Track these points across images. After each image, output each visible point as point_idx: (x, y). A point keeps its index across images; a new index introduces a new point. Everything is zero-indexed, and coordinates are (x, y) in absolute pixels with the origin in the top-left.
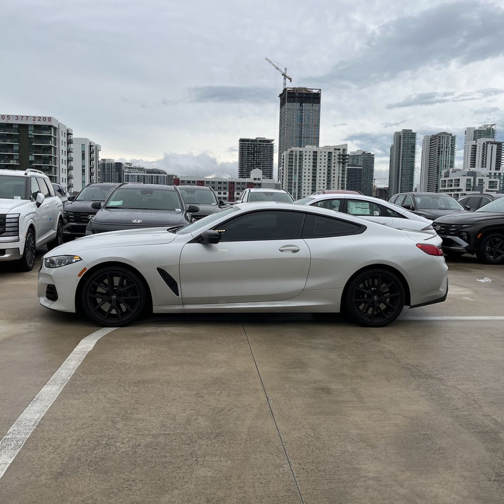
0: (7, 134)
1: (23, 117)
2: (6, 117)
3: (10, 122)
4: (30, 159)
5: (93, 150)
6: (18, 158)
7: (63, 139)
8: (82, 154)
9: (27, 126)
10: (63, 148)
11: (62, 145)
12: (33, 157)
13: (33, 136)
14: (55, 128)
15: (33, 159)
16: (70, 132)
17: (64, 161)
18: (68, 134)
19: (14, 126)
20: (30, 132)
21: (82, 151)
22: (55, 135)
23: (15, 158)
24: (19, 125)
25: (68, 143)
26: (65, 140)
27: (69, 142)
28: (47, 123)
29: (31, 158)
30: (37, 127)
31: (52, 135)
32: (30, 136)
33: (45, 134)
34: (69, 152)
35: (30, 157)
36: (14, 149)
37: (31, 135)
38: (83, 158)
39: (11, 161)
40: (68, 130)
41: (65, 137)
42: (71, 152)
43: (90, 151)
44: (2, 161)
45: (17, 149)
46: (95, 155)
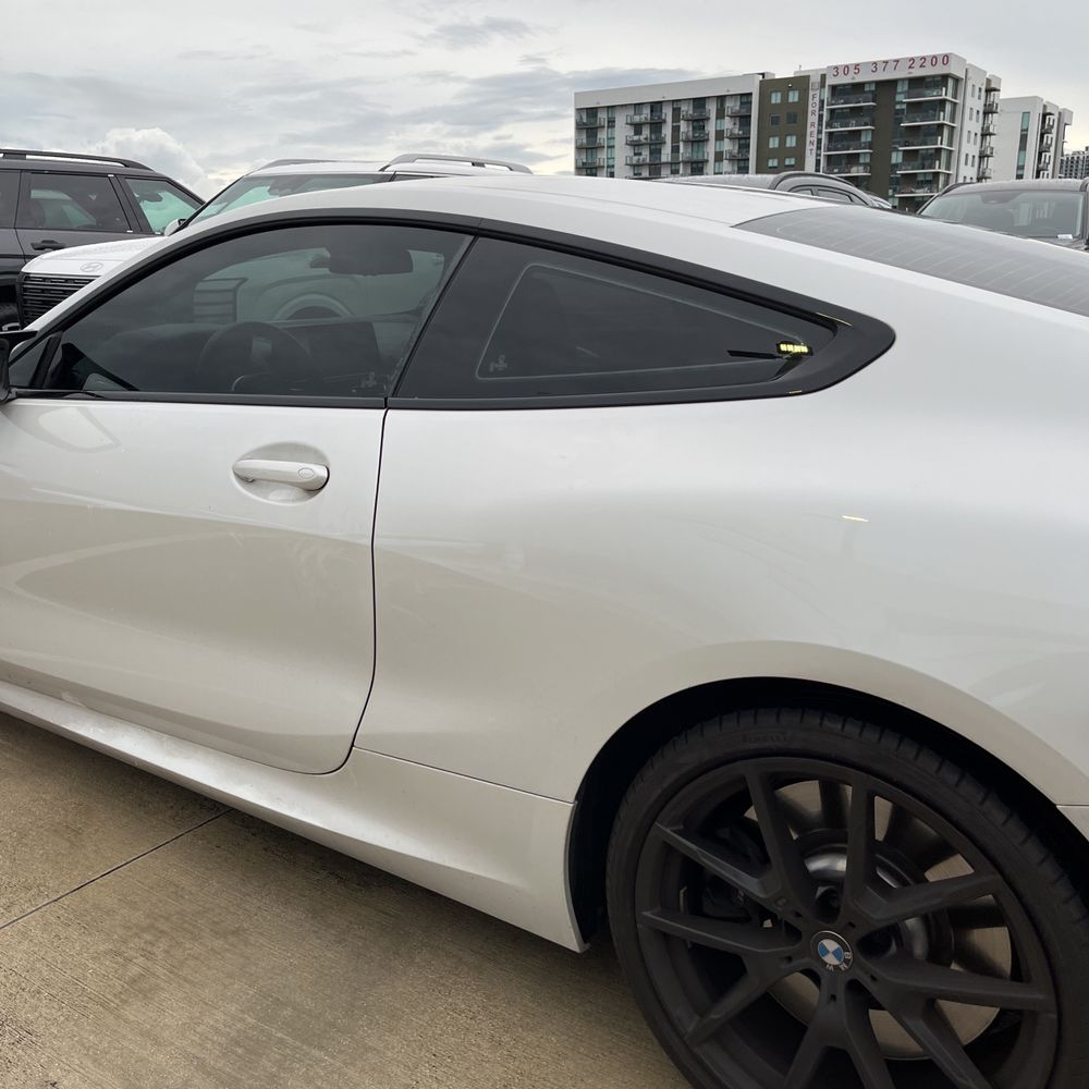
0: (850, 108)
1: (886, 62)
2: (852, 70)
3: (859, 79)
4: (894, 161)
5: (1050, 123)
6: (868, 160)
7: (974, 103)
8: (1021, 136)
9: (893, 83)
10: (972, 125)
11: (971, 119)
12: (901, 154)
13: (904, 106)
14: (957, 80)
15: (900, 160)
16: (993, 86)
17: (970, 158)
18: (989, 91)
19: (867, 89)
20: (899, 98)
21: (1022, 130)
22: (955, 96)
23: (862, 161)
24: (879, 84)
25: (986, 113)
26: (979, 105)
27: (989, 110)
28: (940, 70)
29: (896, 158)
30: (917, 83)
31: (949, 98)
32: (898, 107)
33: (931, 96)
34: (985, 134)
35: (894, 155)
36: (863, 139)
37: (902, 103)
38: (1023, 146)
39: (854, 169)
40: (989, 81)
41: (979, 98)
42: (990, 134)
43: (1043, 127)
44: (836, 171)
45: (869, 139)
46: (1054, 135)
